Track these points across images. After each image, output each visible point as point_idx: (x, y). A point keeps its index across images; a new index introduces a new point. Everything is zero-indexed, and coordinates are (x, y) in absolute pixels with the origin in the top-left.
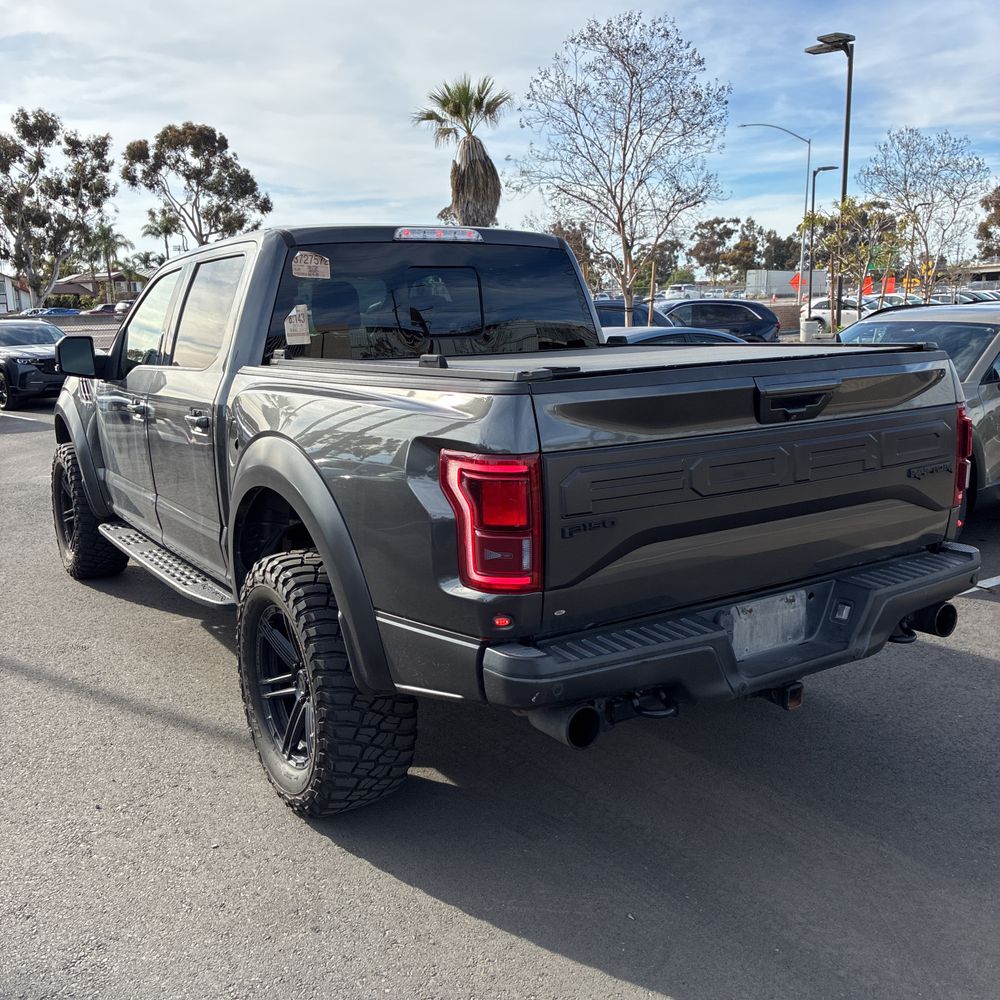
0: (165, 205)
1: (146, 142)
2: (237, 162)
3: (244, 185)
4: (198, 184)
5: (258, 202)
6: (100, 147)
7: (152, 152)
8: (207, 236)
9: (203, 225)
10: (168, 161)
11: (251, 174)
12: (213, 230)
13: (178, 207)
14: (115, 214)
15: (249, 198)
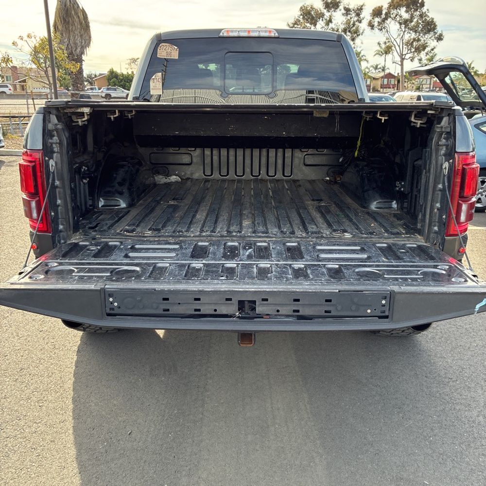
0: (387, 39)
1: (382, 6)
2: (428, 14)
3: (430, 26)
4: (405, 27)
5: (436, 36)
6: (359, 11)
7: (384, 12)
8: (405, 55)
9: (404, 49)
10: (392, 16)
11: (434, 20)
12: (409, 52)
13: (393, 40)
15: (432, 33)
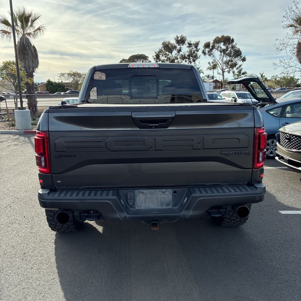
0: (213, 60)
1: (210, 42)
2: (236, 46)
3: (238, 53)
4: (224, 54)
5: (242, 58)
6: (196, 45)
7: (211, 45)
8: (225, 69)
9: (224, 66)
10: (216, 47)
11: (240, 50)
12: (227, 67)
13: (217, 61)
14: (199, 64)
15: (239, 57)
